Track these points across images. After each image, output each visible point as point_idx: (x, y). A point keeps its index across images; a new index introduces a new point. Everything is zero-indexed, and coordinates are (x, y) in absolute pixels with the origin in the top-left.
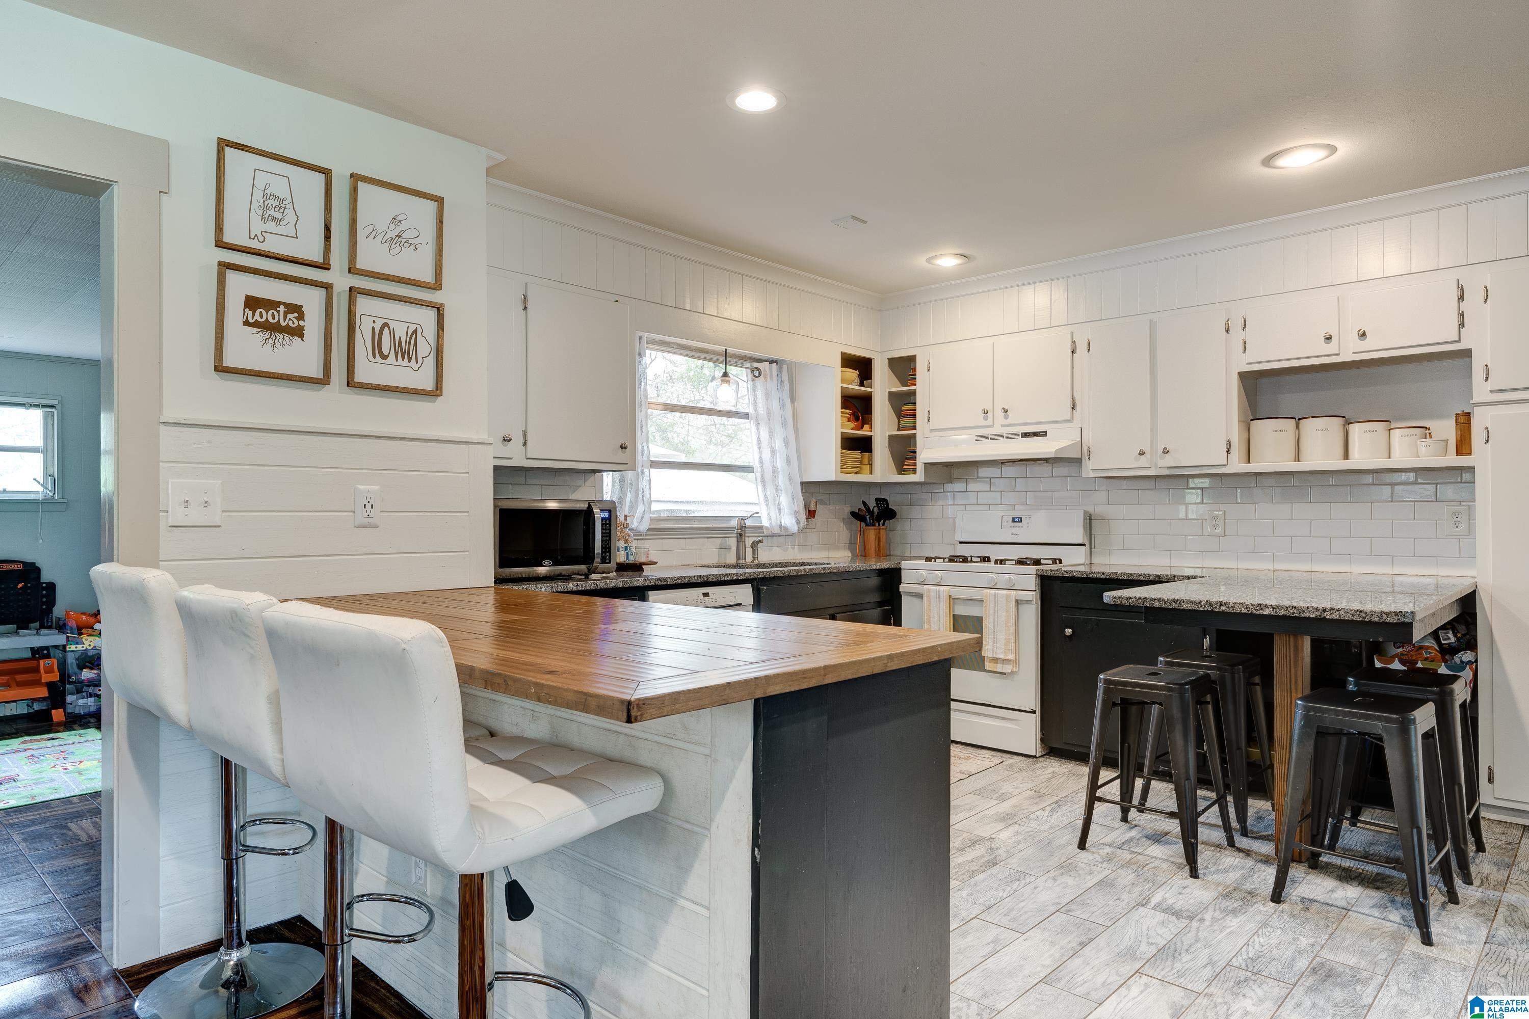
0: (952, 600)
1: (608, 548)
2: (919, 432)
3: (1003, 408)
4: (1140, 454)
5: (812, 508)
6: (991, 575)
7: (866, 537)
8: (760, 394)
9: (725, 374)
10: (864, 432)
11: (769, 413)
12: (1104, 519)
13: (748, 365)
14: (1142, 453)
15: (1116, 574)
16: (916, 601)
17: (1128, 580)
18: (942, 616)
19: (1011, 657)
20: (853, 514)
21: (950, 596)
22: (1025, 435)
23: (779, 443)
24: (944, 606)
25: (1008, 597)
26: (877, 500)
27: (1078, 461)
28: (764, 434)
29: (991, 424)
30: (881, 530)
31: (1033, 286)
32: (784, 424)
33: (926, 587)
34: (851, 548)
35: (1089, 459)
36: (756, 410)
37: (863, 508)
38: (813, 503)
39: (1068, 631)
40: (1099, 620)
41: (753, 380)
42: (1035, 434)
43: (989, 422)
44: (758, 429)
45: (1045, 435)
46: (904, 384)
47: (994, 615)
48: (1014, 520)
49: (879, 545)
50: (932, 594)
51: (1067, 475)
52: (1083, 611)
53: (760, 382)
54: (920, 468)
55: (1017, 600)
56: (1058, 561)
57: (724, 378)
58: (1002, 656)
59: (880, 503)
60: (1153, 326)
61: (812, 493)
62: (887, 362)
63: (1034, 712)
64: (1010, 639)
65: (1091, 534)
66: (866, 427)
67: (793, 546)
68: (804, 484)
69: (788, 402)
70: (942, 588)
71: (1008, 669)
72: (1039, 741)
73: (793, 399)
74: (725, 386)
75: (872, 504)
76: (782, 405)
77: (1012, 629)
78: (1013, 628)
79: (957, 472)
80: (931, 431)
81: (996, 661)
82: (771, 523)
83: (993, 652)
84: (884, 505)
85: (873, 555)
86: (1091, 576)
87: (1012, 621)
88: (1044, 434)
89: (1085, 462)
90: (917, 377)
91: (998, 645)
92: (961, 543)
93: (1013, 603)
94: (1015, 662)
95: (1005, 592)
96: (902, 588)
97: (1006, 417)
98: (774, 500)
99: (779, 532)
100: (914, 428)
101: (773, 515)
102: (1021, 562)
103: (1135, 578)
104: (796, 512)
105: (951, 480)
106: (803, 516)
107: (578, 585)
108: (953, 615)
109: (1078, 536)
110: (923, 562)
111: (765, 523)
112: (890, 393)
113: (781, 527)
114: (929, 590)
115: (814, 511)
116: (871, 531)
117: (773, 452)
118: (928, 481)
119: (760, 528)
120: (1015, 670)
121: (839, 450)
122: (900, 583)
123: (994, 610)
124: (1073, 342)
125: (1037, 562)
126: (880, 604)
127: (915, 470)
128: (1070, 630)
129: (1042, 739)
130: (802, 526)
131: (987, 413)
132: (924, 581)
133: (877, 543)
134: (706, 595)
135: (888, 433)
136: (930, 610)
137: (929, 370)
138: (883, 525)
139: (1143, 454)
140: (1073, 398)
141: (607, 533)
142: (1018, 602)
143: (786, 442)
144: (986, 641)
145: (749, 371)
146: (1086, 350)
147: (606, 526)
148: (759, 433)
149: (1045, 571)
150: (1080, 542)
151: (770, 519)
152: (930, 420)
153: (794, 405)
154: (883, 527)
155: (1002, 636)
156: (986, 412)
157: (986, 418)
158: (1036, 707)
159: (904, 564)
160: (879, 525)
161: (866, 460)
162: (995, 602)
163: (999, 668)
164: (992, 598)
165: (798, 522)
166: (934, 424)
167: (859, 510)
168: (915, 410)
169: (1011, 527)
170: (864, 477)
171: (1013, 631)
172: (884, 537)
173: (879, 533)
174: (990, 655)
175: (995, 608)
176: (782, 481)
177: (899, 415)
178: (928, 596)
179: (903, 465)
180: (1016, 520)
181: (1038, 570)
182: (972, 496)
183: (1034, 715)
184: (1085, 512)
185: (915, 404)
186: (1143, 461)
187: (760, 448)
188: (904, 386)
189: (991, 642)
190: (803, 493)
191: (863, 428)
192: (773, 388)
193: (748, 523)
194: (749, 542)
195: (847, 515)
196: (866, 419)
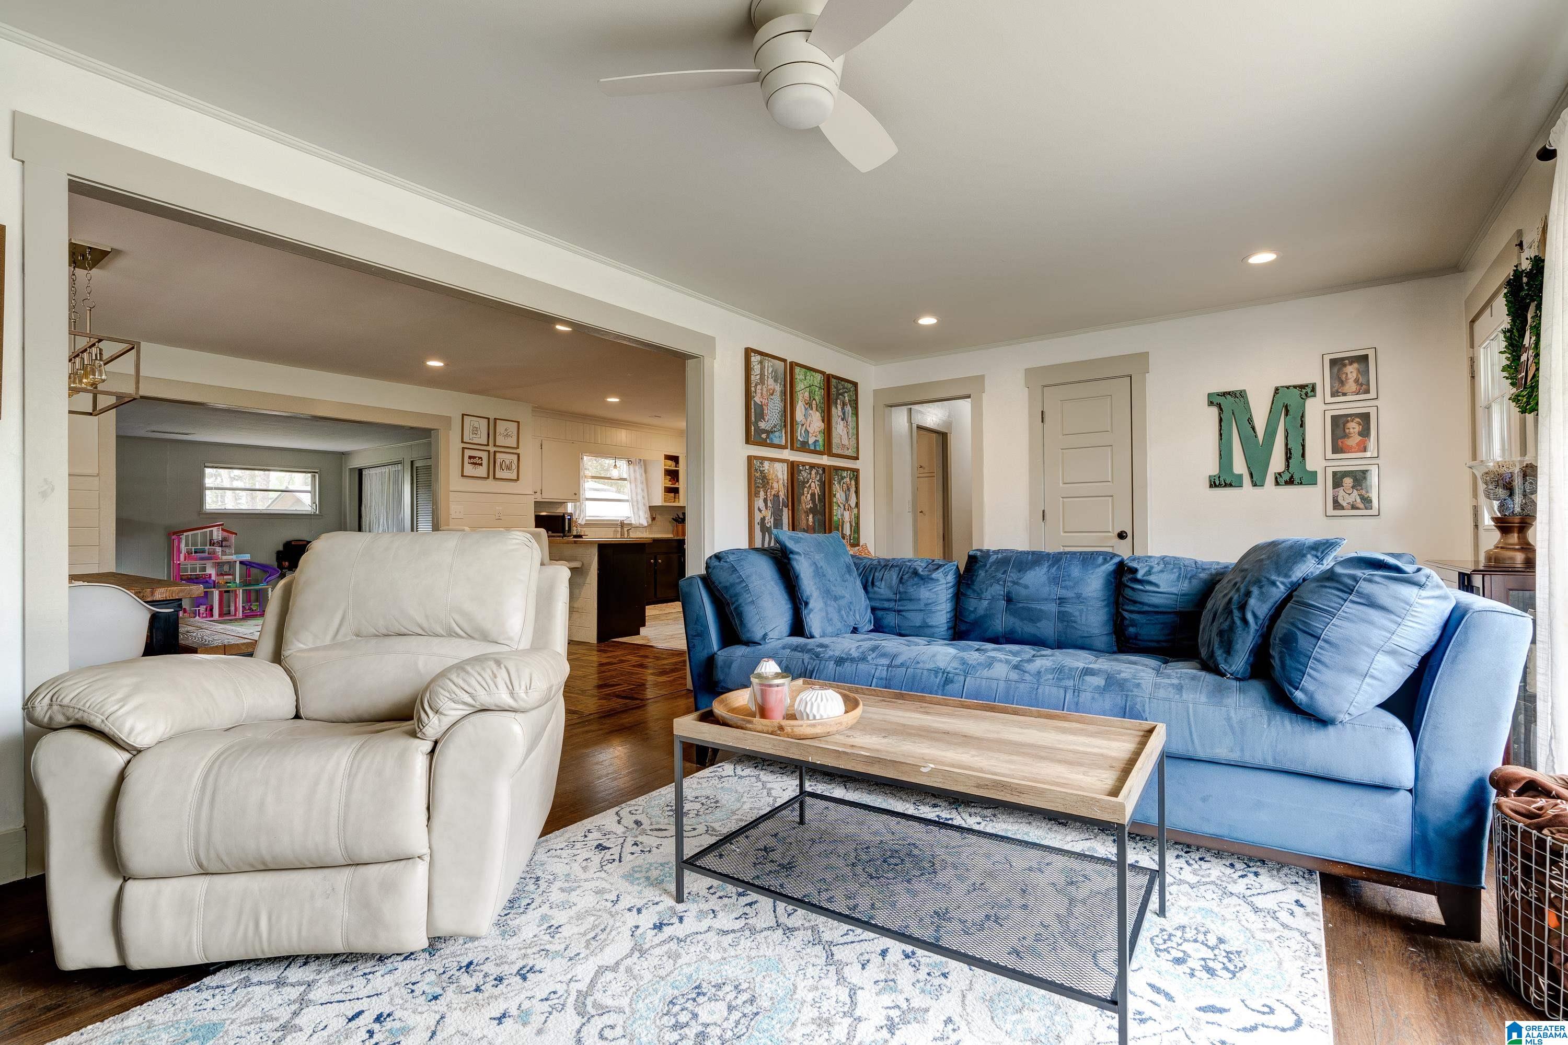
1: (570, 529)
5: (654, 517)
7: (678, 528)
8: (631, 471)
9: (616, 463)
10: (676, 486)
11: (635, 479)
13: (626, 459)
20: (673, 519)
23: (639, 491)
26: (678, 513)
28: (633, 486)
32: (642, 482)
36: (630, 477)
37: (672, 516)
38: (654, 515)
41: (628, 466)
53: (631, 467)
57: (615, 465)
61: (653, 511)
62: (685, 458)
66: (677, 484)
68: (650, 507)
69: (644, 474)
73: (646, 472)
74: (616, 468)
75: (676, 515)
76: (641, 475)
98: (637, 513)
99: (639, 526)
101: (636, 519)
104: (647, 518)
106: (650, 520)
111: (633, 522)
113: (640, 524)
116: (680, 526)
117: (638, 494)
119: (630, 524)
121: (663, 493)
135: (686, 486)
141: (570, 524)
143: (643, 490)
145: (626, 462)
147: (569, 521)
148: (631, 486)
151: (635, 521)
153: (647, 477)
154: (680, 523)
161: (677, 497)
165: (648, 522)
167: (670, 517)
170: (674, 504)
176: (641, 506)
187: (632, 493)
190: (649, 510)
191: (674, 484)
192: (637, 468)
193: (625, 522)
194: (625, 529)
195: (671, 520)
196: (678, 481)
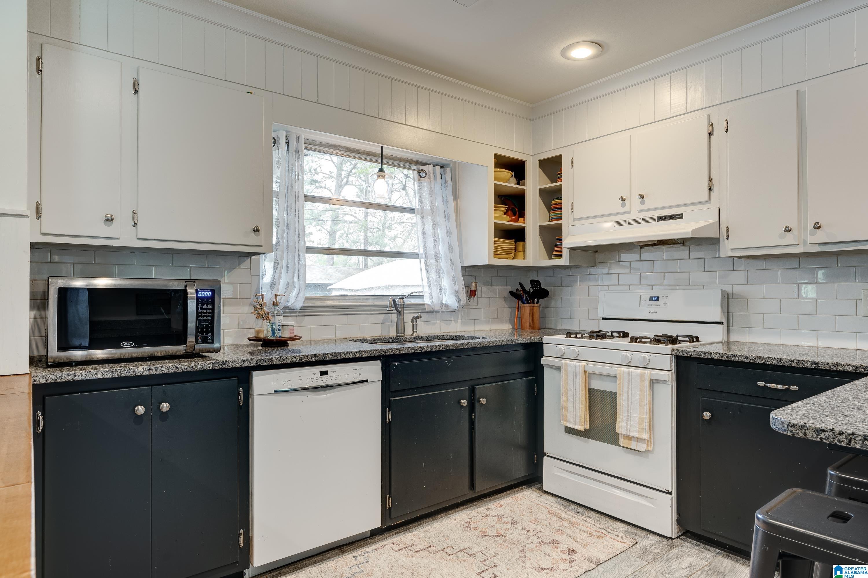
0: (588, 375)
1: (210, 328)
2: (564, 222)
3: (640, 195)
4: (786, 231)
5: (473, 288)
6: (625, 353)
7: (522, 313)
8: (426, 192)
9: (381, 170)
10: (519, 224)
11: (432, 207)
12: (743, 299)
13: (415, 168)
14: (788, 230)
15: (762, 358)
16: (556, 372)
17: (777, 365)
18: (578, 390)
19: (645, 436)
20: (511, 293)
21: (585, 372)
22: (662, 218)
23: (441, 234)
24: (580, 381)
25: (642, 376)
26: (532, 281)
27: (715, 242)
28: (429, 226)
29: (628, 210)
30: (535, 308)
31: (668, 76)
32: (447, 217)
33: (564, 361)
34: (511, 322)
35: (728, 238)
36: (421, 205)
37: (520, 289)
38: (473, 285)
39: (707, 415)
40: (742, 406)
41: (419, 180)
42: (672, 217)
43: (627, 209)
44: (423, 221)
45: (682, 218)
46: (553, 181)
47: (628, 393)
48: (651, 299)
49: (533, 319)
50: (569, 369)
51: (703, 257)
52: (724, 394)
53: (425, 182)
54: (565, 253)
55: (651, 380)
56: (695, 339)
57: (380, 173)
58: (635, 434)
59: (535, 285)
60: (800, 96)
61: (474, 277)
62: (538, 163)
63: (670, 493)
64: (643, 418)
65: (728, 313)
66: (521, 219)
67: (456, 320)
68: (465, 268)
69: (451, 199)
70: (578, 363)
71: (642, 447)
72: (675, 522)
73: (456, 197)
74: (381, 180)
75: (528, 287)
76: (446, 202)
77: (646, 408)
78: (648, 408)
79: (600, 257)
80: (575, 220)
81: (630, 438)
82: (432, 302)
83: (627, 430)
84: (537, 285)
85: (528, 328)
86: (732, 359)
87: (646, 401)
88: (680, 216)
89: (724, 242)
90: (563, 175)
91: (632, 423)
92: (603, 319)
93: (647, 382)
94: (651, 441)
95: (639, 371)
96: (544, 361)
97: (643, 203)
98: (437, 282)
99: (440, 308)
100: (561, 219)
101: (435, 294)
102: (657, 340)
103: (786, 364)
104: (456, 292)
105: (595, 264)
106: (463, 296)
107: (150, 369)
108: (589, 389)
109: (716, 315)
110: (563, 337)
111: (427, 301)
112: (541, 190)
113: (442, 305)
114: (566, 365)
115: (475, 291)
116: (526, 308)
117: (436, 241)
118: (573, 264)
119: (422, 306)
120: (649, 449)
121: (492, 238)
122: (542, 356)
123: (628, 388)
124: (711, 125)
125: (673, 340)
126: (526, 374)
127: (561, 255)
128: (708, 414)
129: (678, 521)
130: (462, 303)
131: (625, 200)
132: (563, 355)
133: (531, 318)
134: (324, 373)
135: (539, 224)
136: (567, 383)
137: (572, 166)
138: (537, 303)
139: (790, 231)
140: (710, 179)
141: (210, 313)
142: (653, 382)
143: (449, 233)
144: (620, 418)
145: (416, 173)
146: (724, 130)
147: (207, 306)
148: (423, 225)
149: (681, 352)
150: (718, 320)
151: (432, 298)
152: (574, 211)
153: (457, 203)
154: (536, 305)
155: (636, 415)
156: (623, 200)
157: (623, 206)
158: (672, 488)
159: (546, 339)
160: (534, 303)
161: (520, 248)
162: (629, 380)
163: (633, 445)
164: (626, 375)
165: (459, 300)
166: (577, 214)
167: (517, 290)
168: (561, 204)
169: (649, 305)
170: (518, 262)
171: (648, 411)
172: (538, 313)
173: (533, 309)
174: (624, 432)
175: (629, 386)
176: (444, 266)
177: (550, 208)
178: (566, 370)
179: (553, 251)
180: (654, 299)
181: (673, 350)
182: (615, 277)
183: (670, 496)
184: (723, 292)
185: (561, 198)
186: (789, 239)
187: (424, 238)
188: (552, 182)
189: (625, 419)
190: (463, 276)
191: (517, 220)
192: (437, 187)
193: (407, 301)
194: (408, 317)
195: (506, 294)
196: (522, 214)
